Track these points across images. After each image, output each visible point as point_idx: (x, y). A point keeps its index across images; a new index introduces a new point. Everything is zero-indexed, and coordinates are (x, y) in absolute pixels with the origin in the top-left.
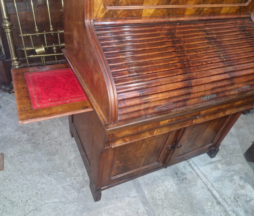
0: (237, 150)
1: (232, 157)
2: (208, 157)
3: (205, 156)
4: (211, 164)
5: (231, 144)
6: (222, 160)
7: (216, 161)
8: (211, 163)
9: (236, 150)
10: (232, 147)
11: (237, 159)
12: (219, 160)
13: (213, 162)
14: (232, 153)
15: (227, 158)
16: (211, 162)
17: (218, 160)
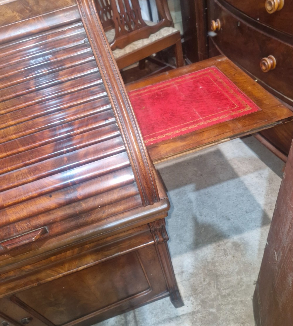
0: (243, 288)
1: (225, 305)
2: (170, 305)
3: (165, 303)
4: (169, 322)
5: (237, 270)
6: (198, 312)
7: (183, 315)
8: (170, 319)
9: (241, 286)
10: (234, 279)
11: (233, 309)
12: (193, 312)
13: (177, 316)
14: (229, 295)
15: (212, 307)
16: (172, 316)
17: (190, 313)
